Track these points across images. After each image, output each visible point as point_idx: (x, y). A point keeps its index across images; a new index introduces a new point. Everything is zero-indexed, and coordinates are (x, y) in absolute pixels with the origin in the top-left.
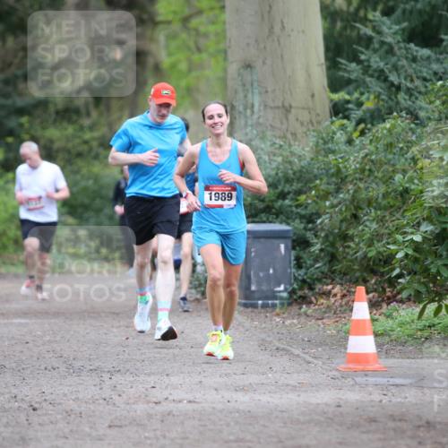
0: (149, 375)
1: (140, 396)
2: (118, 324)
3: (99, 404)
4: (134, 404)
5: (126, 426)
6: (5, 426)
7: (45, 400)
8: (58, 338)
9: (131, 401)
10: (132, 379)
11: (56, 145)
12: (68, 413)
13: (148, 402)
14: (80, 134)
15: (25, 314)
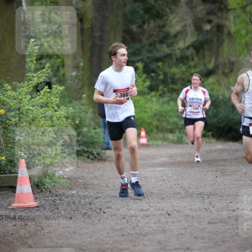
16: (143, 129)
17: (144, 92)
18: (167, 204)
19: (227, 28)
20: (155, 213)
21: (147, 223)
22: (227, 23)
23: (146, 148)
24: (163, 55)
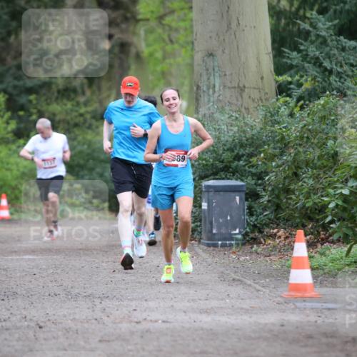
0: (131, 300)
1: (124, 317)
2: (107, 260)
3: (92, 324)
4: (119, 323)
5: (113, 341)
6: (17, 341)
7: (49, 320)
8: (59, 271)
9: (117, 321)
10: (117, 303)
11: (58, 118)
12: (67, 330)
13: (131, 322)
14: (77, 109)
15: (33, 252)
16: (4, 195)
17: (8, 138)
18: (38, 310)
19: (136, 47)
20: (19, 324)
21: (6, 339)
22: (135, 40)
23: (8, 225)
24: (39, 83)
